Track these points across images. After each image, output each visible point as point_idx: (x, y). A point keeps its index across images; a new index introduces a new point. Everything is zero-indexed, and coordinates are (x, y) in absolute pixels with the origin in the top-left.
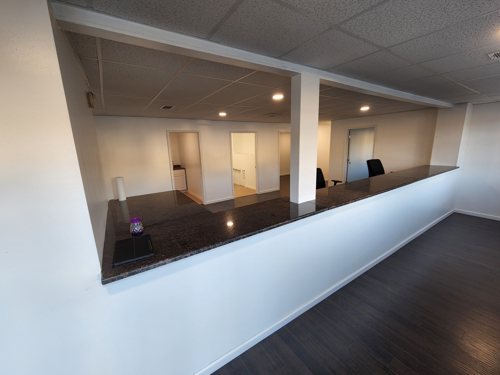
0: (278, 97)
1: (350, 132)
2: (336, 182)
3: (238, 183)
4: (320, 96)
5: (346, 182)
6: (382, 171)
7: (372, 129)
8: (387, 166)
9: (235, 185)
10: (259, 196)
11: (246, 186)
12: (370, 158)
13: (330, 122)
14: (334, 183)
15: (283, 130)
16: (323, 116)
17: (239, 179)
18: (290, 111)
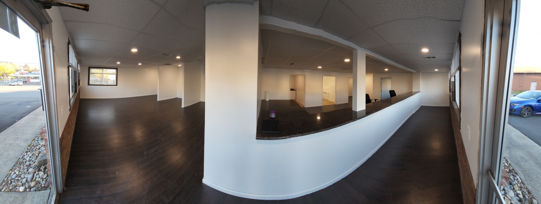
0: (347, 60)
1: (381, 79)
2: (376, 100)
3: (325, 99)
4: (366, 62)
5: (381, 100)
6: (395, 95)
7: (390, 78)
8: (397, 93)
9: (323, 99)
10: (336, 106)
11: (330, 100)
12: (391, 90)
13: (372, 74)
14: (375, 100)
15: (349, 76)
16: (368, 71)
17: (326, 97)
18: (352, 67)
